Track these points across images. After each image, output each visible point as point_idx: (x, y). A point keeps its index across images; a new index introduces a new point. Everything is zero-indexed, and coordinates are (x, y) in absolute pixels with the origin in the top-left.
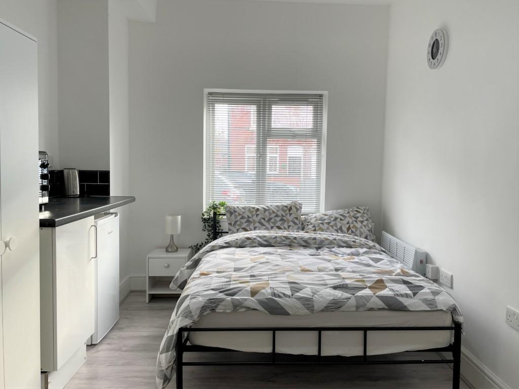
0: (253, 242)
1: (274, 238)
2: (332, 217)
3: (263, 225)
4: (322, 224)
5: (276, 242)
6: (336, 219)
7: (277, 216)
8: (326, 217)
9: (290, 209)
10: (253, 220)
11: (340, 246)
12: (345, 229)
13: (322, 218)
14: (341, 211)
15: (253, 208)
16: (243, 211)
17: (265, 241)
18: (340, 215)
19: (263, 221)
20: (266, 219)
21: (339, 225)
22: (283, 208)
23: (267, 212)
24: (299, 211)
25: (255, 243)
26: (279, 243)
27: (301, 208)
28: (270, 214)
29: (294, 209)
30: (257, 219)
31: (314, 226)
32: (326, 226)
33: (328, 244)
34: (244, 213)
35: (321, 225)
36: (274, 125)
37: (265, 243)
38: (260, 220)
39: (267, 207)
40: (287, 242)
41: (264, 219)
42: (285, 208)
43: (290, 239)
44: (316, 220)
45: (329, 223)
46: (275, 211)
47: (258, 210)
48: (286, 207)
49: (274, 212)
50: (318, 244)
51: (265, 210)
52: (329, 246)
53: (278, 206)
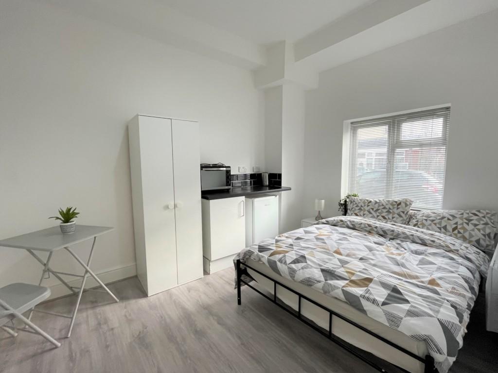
0: (344, 224)
1: (359, 224)
2: (440, 216)
3: (370, 213)
4: (426, 220)
5: (359, 227)
6: (443, 218)
7: (385, 208)
8: (433, 215)
9: (400, 204)
10: (364, 209)
11: (414, 242)
12: (450, 228)
13: (429, 215)
14: (453, 212)
15: (367, 200)
16: (359, 201)
17: (352, 225)
18: (450, 215)
19: (371, 211)
20: (375, 210)
21: (443, 224)
22: (393, 203)
23: (377, 205)
24: (408, 207)
25: (344, 225)
26: (361, 228)
27: (411, 204)
28: (379, 206)
29: (403, 205)
30: (367, 208)
31: (417, 221)
32: (429, 222)
33: (403, 238)
34: (359, 203)
35: (424, 221)
36: (402, 139)
37: (351, 226)
38: (369, 209)
39: (380, 200)
40: (368, 229)
41: (373, 209)
42: (394, 203)
43: (371, 227)
44: (423, 216)
45: (433, 221)
46: (385, 204)
47: (371, 202)
48: (396, 202)
49: (383, 205)
50: (395, 236)
51: (376, 202)
52: (403, 240)
53: (389, 201)
